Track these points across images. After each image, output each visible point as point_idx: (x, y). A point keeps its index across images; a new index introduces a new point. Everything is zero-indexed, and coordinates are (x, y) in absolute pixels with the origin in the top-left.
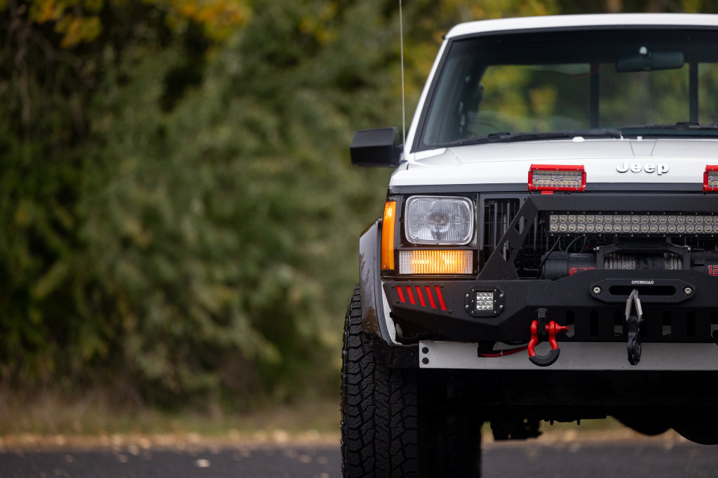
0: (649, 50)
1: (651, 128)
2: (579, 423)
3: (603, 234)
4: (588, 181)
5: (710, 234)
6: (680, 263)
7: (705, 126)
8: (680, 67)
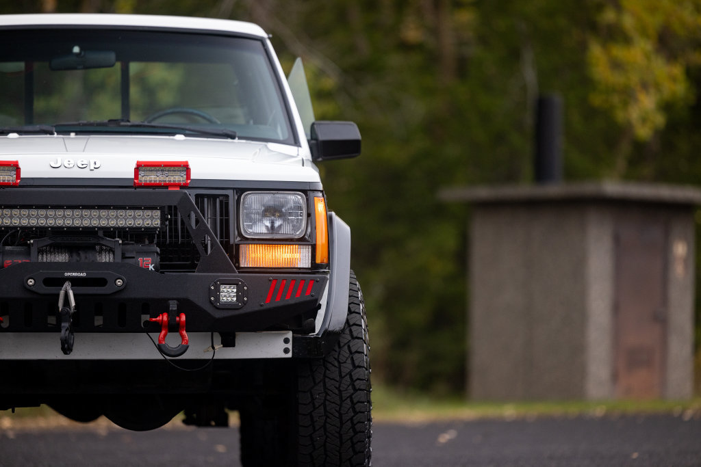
0: (81, 49)
1: (84, 125)
2: (13, 411)
3: (37, 228)
4: (22, 176)
5: (141, 228)
6: (111, 256)
7: (137, 123)
8: (112, 65)
